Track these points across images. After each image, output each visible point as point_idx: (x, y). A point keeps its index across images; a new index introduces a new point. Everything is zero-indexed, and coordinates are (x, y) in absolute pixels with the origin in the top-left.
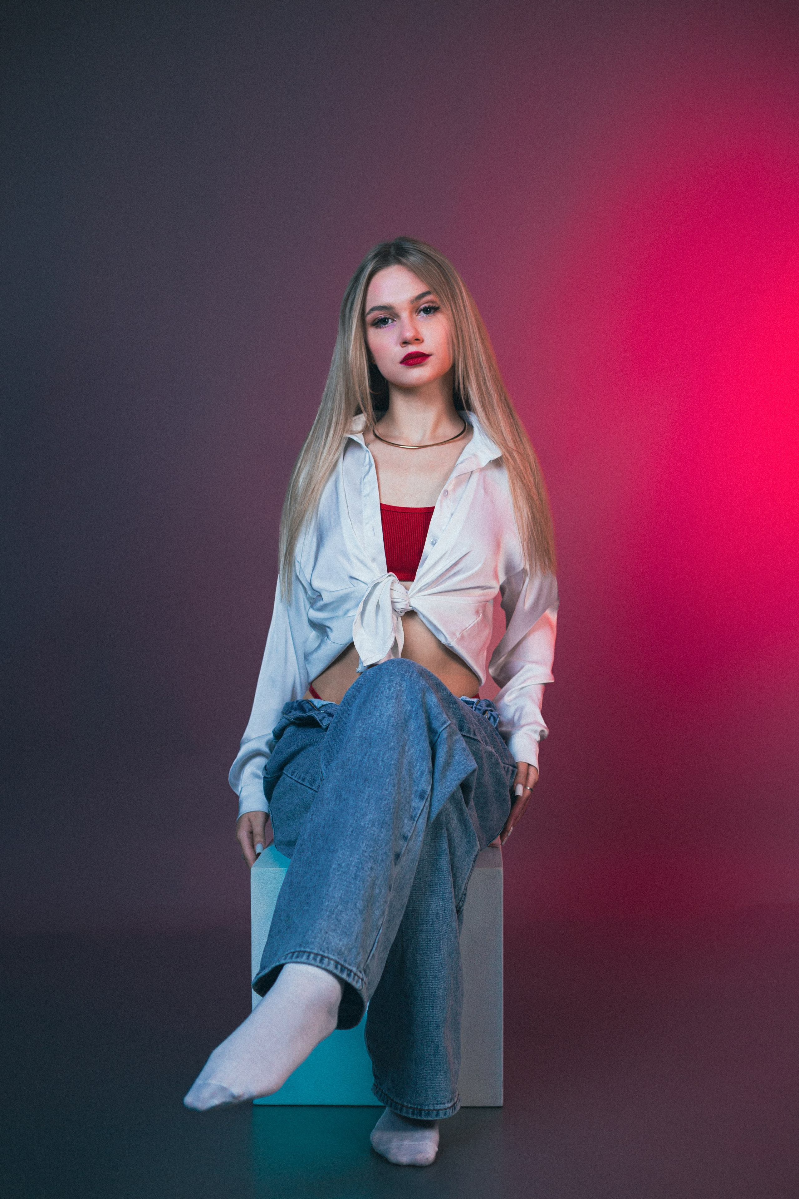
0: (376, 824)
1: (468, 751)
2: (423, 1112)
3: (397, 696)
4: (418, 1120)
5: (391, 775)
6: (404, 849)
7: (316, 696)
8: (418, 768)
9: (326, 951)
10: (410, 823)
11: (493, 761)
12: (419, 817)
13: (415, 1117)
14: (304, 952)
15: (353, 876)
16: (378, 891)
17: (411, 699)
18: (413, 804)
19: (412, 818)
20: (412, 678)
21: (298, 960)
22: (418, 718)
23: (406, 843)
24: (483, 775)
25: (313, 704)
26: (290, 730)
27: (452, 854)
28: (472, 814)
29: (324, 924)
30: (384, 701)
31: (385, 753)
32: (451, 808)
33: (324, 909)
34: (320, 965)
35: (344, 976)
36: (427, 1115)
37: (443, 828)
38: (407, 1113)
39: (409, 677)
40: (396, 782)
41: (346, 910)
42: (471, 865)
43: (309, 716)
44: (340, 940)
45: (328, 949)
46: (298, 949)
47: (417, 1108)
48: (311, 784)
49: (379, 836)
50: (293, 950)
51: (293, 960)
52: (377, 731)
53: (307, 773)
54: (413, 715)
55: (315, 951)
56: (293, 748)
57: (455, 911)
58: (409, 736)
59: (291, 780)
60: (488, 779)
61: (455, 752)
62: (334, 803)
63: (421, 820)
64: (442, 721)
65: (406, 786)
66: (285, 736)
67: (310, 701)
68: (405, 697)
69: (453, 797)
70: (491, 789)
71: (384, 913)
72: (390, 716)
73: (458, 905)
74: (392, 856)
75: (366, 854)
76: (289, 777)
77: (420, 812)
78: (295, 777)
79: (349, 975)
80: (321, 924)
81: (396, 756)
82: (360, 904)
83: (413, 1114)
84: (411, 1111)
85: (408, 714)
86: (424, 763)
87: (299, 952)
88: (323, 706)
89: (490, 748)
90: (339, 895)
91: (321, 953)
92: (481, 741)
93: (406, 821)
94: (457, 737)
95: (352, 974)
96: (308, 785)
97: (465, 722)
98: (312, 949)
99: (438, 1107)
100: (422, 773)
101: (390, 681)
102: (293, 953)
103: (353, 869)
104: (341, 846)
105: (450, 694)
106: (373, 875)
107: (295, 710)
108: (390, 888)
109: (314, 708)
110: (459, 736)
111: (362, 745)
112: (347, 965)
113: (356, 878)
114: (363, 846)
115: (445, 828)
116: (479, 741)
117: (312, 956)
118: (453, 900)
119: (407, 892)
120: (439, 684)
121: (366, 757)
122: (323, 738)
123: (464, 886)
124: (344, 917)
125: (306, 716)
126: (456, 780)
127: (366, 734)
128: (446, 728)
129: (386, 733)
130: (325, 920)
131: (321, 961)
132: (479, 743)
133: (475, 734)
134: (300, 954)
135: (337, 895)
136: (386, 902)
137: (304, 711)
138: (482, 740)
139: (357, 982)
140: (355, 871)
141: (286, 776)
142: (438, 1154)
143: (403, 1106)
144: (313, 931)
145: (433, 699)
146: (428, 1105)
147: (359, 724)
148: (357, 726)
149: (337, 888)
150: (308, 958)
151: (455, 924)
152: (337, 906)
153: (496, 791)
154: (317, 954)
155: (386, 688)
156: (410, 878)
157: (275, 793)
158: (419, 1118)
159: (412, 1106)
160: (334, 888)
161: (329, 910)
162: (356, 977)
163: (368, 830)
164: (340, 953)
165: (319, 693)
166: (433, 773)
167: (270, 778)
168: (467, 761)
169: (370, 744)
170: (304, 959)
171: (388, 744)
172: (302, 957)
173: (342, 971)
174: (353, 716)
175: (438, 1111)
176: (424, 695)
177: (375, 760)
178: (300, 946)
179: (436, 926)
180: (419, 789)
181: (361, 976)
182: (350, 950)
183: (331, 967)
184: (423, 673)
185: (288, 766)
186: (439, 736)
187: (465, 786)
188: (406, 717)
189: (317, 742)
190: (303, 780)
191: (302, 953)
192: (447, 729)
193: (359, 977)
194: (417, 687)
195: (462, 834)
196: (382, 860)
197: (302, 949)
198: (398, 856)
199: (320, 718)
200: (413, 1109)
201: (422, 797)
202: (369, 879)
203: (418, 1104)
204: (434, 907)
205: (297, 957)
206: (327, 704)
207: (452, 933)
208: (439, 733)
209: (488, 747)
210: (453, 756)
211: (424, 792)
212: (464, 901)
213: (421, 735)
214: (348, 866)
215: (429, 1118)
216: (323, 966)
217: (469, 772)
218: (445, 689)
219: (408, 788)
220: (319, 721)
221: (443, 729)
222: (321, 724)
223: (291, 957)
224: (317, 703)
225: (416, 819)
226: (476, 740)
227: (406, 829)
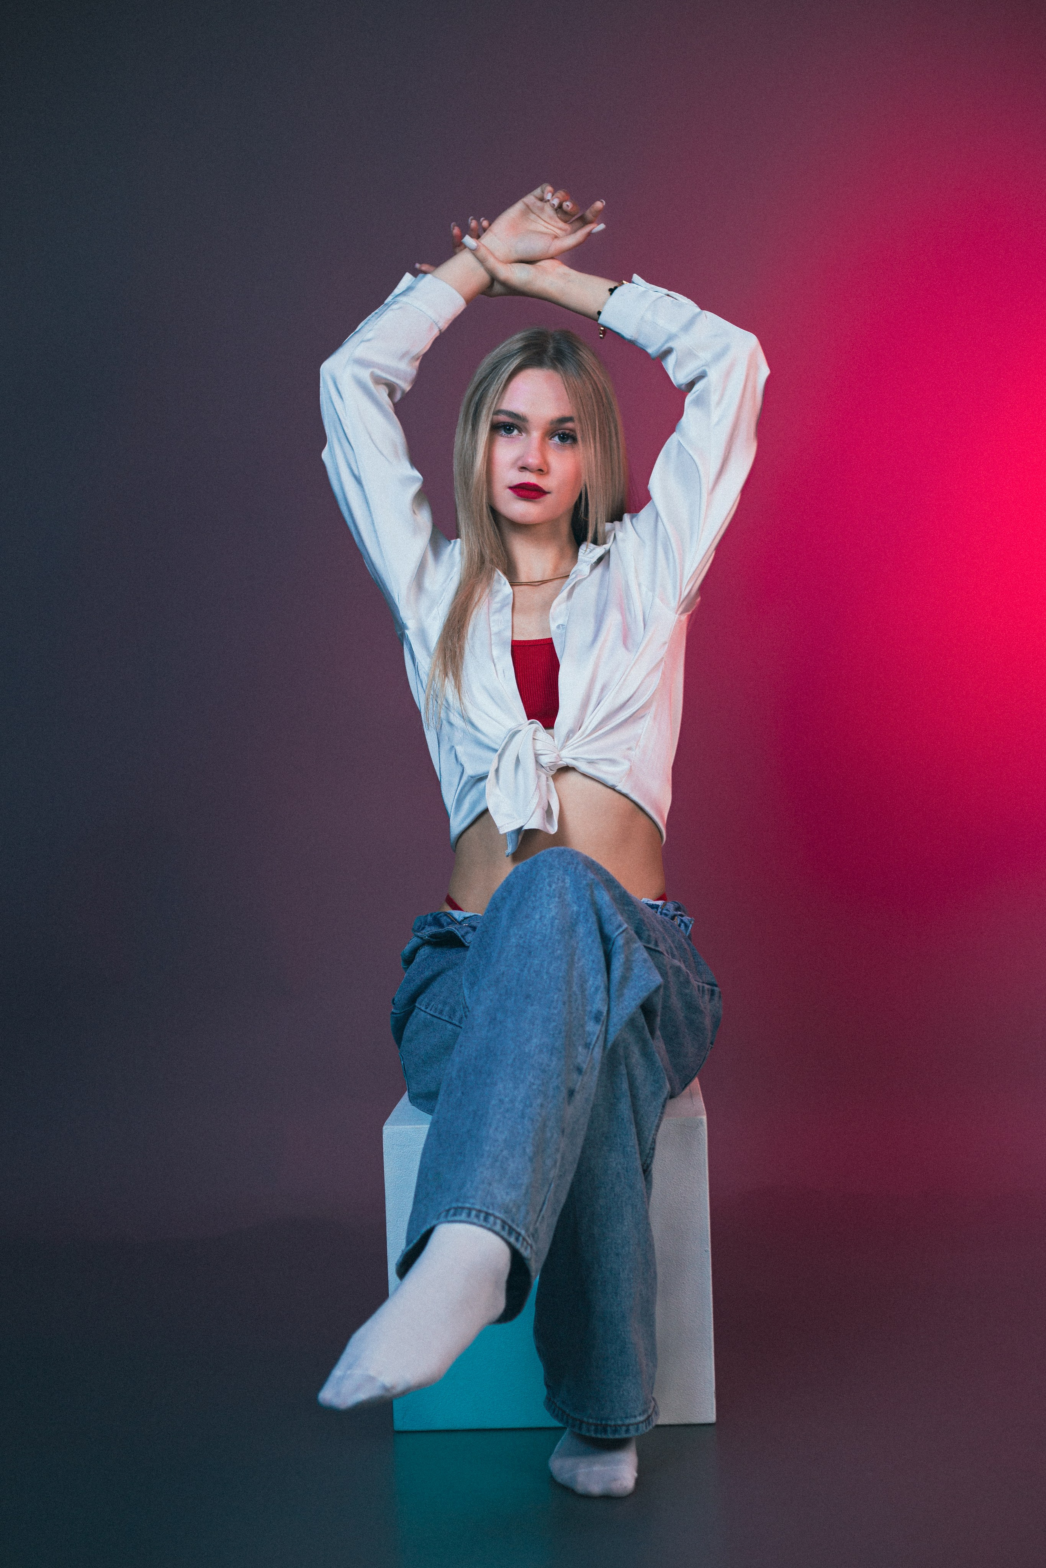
0: (545, 1050)
1: (650, 963)
2: (609, 1429)
3: (560, 894)
4: (601, 1439)
5: (560, 990)
6: (579, 1084)
7: (456, 907)
8: (591, 983)
9: (491, 1207)
10: (585, 1051)
11: (681, 979)
12: (594, 1045)
13: (599, 1436)
14: (463, 1208)
15: (520, 1114)
16: (549, 1135)
17: (578, 898)
18: (587, 1029)
19: (587, 1046)
20: (578, 871)
21: (456, 1218)
22: (587, 920)
23: (580, 1078)
24: (669, 997)
25: (453, 917)
26: (425, 951)
27: (634, 1097)
28: (658, 1045)
29: (487, 1174)
30: (545, 900)
31: (550, 963)
32: (630, 1038)
33: (486, 1155)
34: (484, 1224)
35: (512, 1240)
36: (615, 1431)
37: (621, 1064)
38: (589, 1431)
39: (573, 870)
40: (566, 998)
41: (513, 1157)
42: (659, 1111)
43: (448, 931)
44: (507, 1194)
45: (493, 1204)
46: (454, 1205)
47: (601, 1424)
48: (450, 1017)
49: (548, 1065)
50: (447, 1208)
51: (449, 1218)
52: (538, 937)
53: (445, 1003)
54: (581, 918)
55: (478, 1207)
56: (428, 973)
57: (640, 1170)
58: (578, 943)
59: (426, 1014)
60: (676, 1002)
61: (634, 964)
62: (487, 1028)
63: (597, 1049)
64: (616, 924)
65: (578, 1004)
66: (417, 959)
67: (449, 914)
68: (570, 896)
69: (631, 1022)
70: (681, 1015)
71: (555, 1163)
72: (554, 918)
73: (645, 1163)
74: (564, 1093)
75: (535, 1087)
76: (423, 1011)
77: (595, 1038)
78: (431, 1010)
79: (517, 1239)
80: (482, 1173)
81: (564, 966)
82: (529, 1150)
83: (596, 1431)
84: (593, 1428)
85: (575, 917)
86: (599, 977)
87: (456, 1209)
88: (465, 918)
89: (676, 962)
90: (504, 1137)
91: (485, 1209)
92: (665, 953)
93: (580, 1049)
94: (636, 945)
95: (521, 1239)
96: (447, 1018)
97: (644, 928)
98: (473, 1204)
99: (627, 1422)
100: (597, 989)
101: (550, 876)
102: (448, 1211)
103: (519, 1106)
104: (501, 1078)
105: (625, 892)
106: (544, 1114)
107: (430, 925)
108: (563, 1132)
109: (454, 921)
110: (638, 944)
111: (519, 955)
112: (514, 1227)
113: (523, 1116)
114: (530, 1078)
115: (623, 1063)
116: (662, 953)
117: (474, 1213)
118: (638, 1156)
119: (580, 1141)
120: (610, 879)
121: (526, 970)
122: (464, 958)
123: (651, 1138)
124: (512, 1166)
125: (444, 931)
126: (635, 1000)
127: (524, 942)
128: (621, 933)
129: (550, 939)
130: (488, 1169)
131: (486, 1219)
132: (662, 956)
133: (656, 944)
134: (458, 1211)
135: (501, 1137)
136: (557, 1150)
137: (442, 926)
138: (667, 952)
139: (526, 1248)
140: (521, 1108)
141: (419, 1010)
142: (638, 1481)
143: (582, 1422)
144: (472, 1182)
145: (604, 898)
146: (615, 1420)
147: (514, 930)
148: (512, 933)
149: (500, 1129)
150: (469, 1215)
151: (640, 1184)
152: (502, 1151)
153: (686, 1017)
154: (480, 1211)
155: (546, 885)
156: (584, 1120)
157: (407, 1033)
158: (604, 1437)
159: (595, 1422)
160: (496, 1129)
161: (492, 1155)
162: (525, 1243)
163: (535, 1058)
164: (507, 1211)
165: (459, 903)
166: (608, 990)
167: (399, 1013)
168: (649, 974)
169: (530, 953)
170: (464, 1216)
171: (553, 952)
172: (460, 1214)
173: (510, 1234)
174: (504, 922)
175: (628, 1425)
176: (592, 892)
177: (538, 973)
178: (457, 1201)
179: (617, 1189)
180: (594, 1010)
181: (530, 1242)
182: (519, 1207)
183: (498, 1227)
184: (591, 865)
185: (421, 997)
186: (613, 944)
187: (647, 1009)
188: (572, 920)
189: (456, 964)
190: (441, 1012)
191: (459, 1210)
192: (624, 934)
193: (528, 1243)
194: (585, 882)
195: (647, 1072)
196: (554, 1096)
197: (460, 1205)
198: (571, 1093)
199: (463, 933)
200: (596, 1425)
201: (597, 1019)
202: (540, 1119)
203: (602, 1420)
204: (614, 1165)
205: (455, 1215)
206: (471, 917)
207: (638, 1199)
208: (613, 939)
209: (674, 960)
210: (632, 970)
211: (599, 1013)
212: (652, 1157)
213: (593, 941)
214: (512, 1101)
215: (617, 1436)
216: (489, 1226)
217: (653, 989)
218: (618, 886)
219: (580, 1008)
220: (460, 937)
221: (619, 935)
222: (464, 941)
223: (446, 1216)
224: (457, 915)
225: (591, 1047)
226: (658, 951)
227: (580, 1059)
